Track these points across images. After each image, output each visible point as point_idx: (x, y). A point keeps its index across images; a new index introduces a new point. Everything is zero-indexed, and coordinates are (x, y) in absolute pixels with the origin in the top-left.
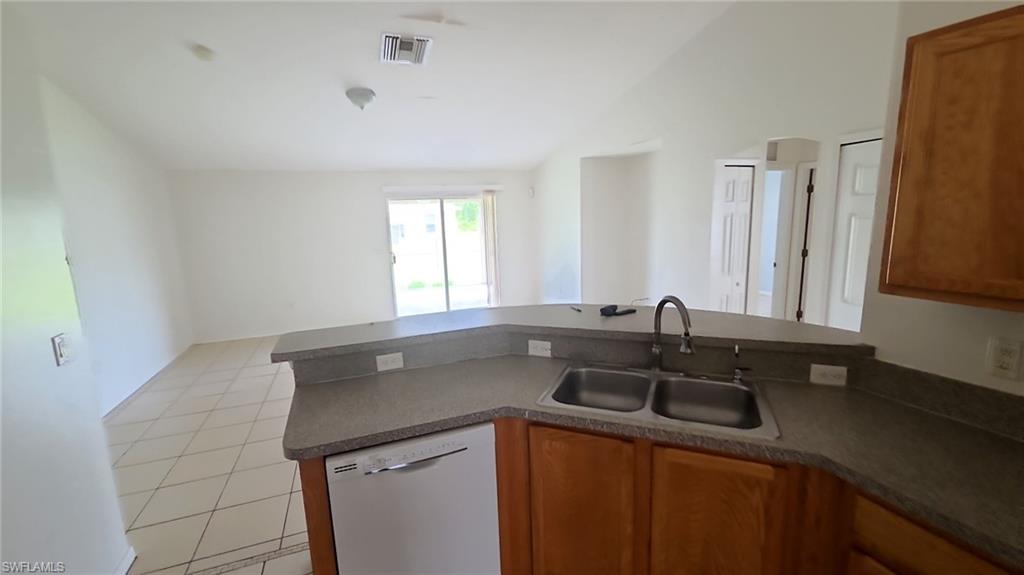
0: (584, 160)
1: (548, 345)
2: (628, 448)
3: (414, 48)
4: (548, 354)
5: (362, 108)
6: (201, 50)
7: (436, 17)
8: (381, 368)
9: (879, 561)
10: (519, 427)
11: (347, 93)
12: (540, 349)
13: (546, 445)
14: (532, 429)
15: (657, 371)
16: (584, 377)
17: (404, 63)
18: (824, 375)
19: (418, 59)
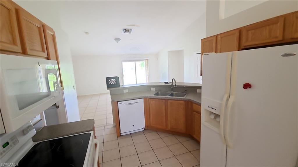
0: (168, 51)
1: (154, 88)
2: (164, 101)
3: (129, 31)
4: (154, 90)
5: (118, 42)
6: (87, 33)
7: (134, 25)
8: (124, 92)
9: (195, 112)
10: (148, 99)
11: (115, 39)
12: (153, 89)
13: (152, 102)
14: (150, 100)
15: (172, 91)
16: (160, 93)
17: (127, 33)
18: (199, 91)
19: (130, 33)
